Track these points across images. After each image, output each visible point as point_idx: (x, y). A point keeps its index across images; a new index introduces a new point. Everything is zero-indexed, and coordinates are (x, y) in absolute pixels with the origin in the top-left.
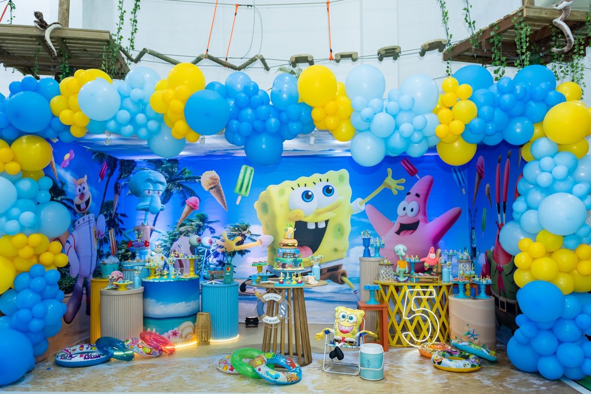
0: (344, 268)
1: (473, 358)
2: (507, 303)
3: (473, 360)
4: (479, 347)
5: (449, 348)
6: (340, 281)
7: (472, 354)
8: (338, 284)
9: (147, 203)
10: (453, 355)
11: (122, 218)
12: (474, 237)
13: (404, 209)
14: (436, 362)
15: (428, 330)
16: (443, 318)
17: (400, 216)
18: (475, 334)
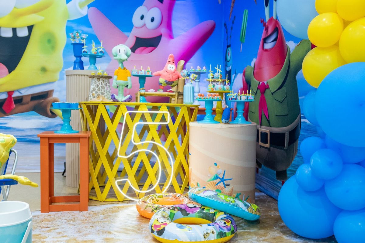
0: (55, 95)
1: (221, 219)
2: (271, 133)
3: (222, 224)
4: (232, 199)
5: (186, 201)
6: (50, 113)
7: (221, 211)
8: (46, 118)
10: (188, 214)
12: (229, 58)
13: (142, 18)
14: (155, 230)
15: (156, 175)
16: (181, 156)
17: (136, 27)
18: (225, 178)
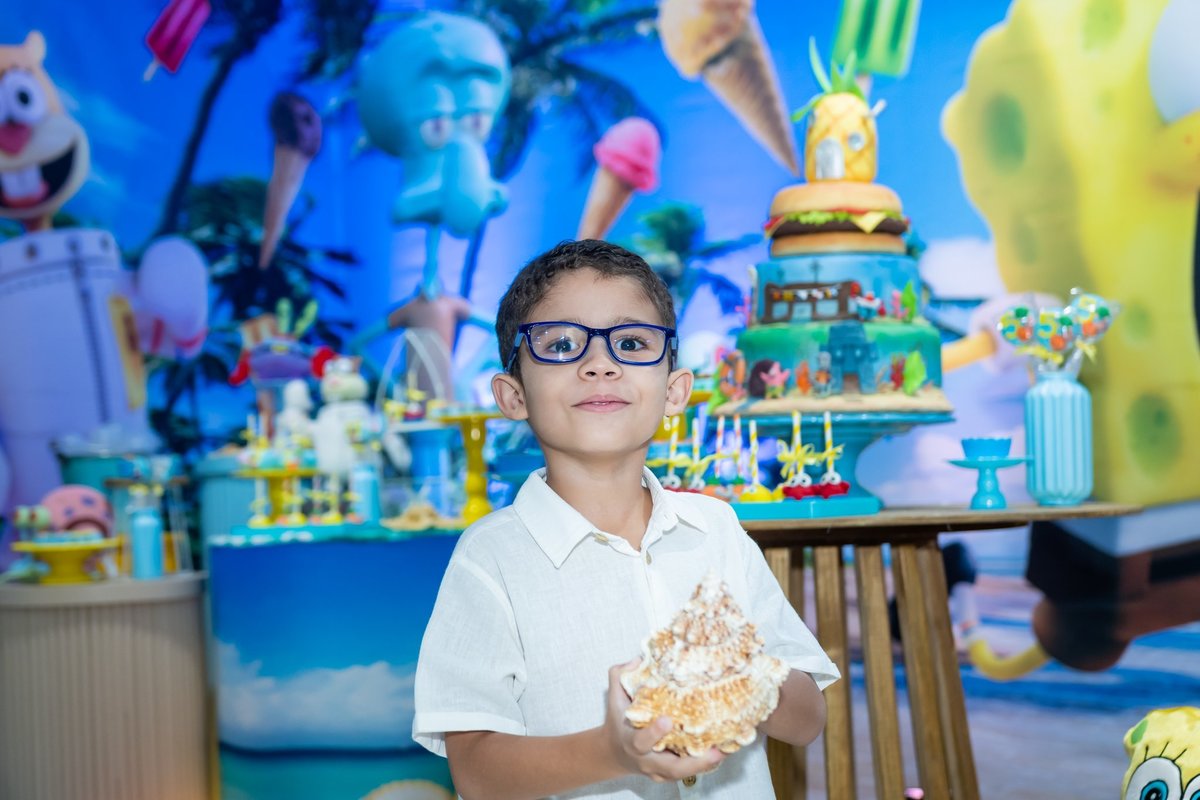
9: (433, 184)
11: (339, 273)
